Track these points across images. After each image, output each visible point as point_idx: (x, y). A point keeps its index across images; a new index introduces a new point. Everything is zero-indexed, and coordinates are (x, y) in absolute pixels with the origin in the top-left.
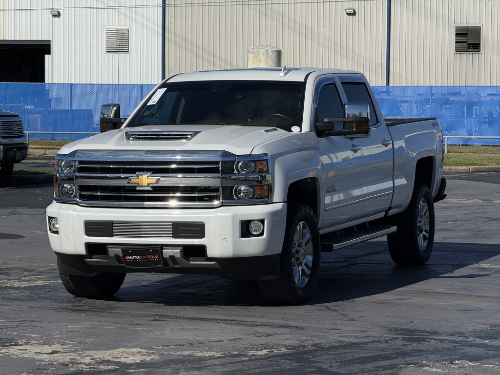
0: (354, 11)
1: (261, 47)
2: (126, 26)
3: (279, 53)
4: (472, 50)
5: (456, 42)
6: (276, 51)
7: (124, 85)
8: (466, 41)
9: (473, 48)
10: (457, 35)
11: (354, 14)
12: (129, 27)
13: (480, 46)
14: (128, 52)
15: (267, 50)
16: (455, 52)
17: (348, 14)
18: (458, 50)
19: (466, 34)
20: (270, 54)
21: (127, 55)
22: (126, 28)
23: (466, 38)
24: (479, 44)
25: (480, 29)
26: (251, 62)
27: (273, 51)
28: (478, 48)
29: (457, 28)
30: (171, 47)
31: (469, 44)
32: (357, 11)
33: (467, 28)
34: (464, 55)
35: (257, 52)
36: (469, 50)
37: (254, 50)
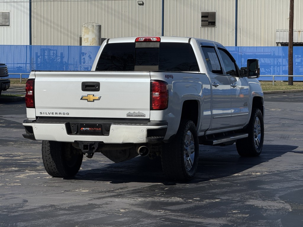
0: (143, 2)
1: (89, 23)
2: (8, 10)
3: (100, 27)
4: (211, 25)
5: (202, 21)
6: (98, 25)
7: (17, 45)
8: (207, 20)
9: (212, 24)
10: (202, 17)
11: (143, 4)
12: (10, 11)
13: (215, 23)
14: (9, 26)
15: (93, 25)
16: (201, 27)
17: (139, 4)
18: (203, 26)
19: (208, 16)
20: (95, 27)
21: (8, 28)
22: (8, 11)
23: (207, 18)
24: (215, 22)
25: (215, 13)
26: (83, 32)
27: (96, 26)
28: (214, 24)
29: (202, 13)
30: (35, 23)
31: (209, 22)
32: (144, 3)
33: (208, 13)
34: (206, 28)
35: (87, 26)
36: (209, 25)
37: (85, 25)
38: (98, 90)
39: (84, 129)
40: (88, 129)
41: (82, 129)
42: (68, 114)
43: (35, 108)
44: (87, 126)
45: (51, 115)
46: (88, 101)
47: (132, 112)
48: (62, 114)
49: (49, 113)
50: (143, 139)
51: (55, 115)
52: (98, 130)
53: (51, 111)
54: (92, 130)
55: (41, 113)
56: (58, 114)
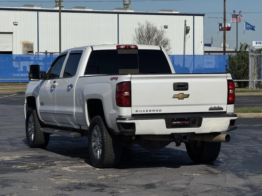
38: (187, 89)
39: (175, 123)
40: (179, 122)
41: (173, 123)
42: (160, 110)
43: (131, 107)
44: (178, 120)
45: (145, 113)
46: (179, 99)
47: (213, 106)
48: (155, 111)
49: (144, 111)
50: (226, 128)
51: (149, 112)
52: (187, 123)
53: (145, 109)
54: (182, 123)
55: (137, 111)
56: (152, 111)
